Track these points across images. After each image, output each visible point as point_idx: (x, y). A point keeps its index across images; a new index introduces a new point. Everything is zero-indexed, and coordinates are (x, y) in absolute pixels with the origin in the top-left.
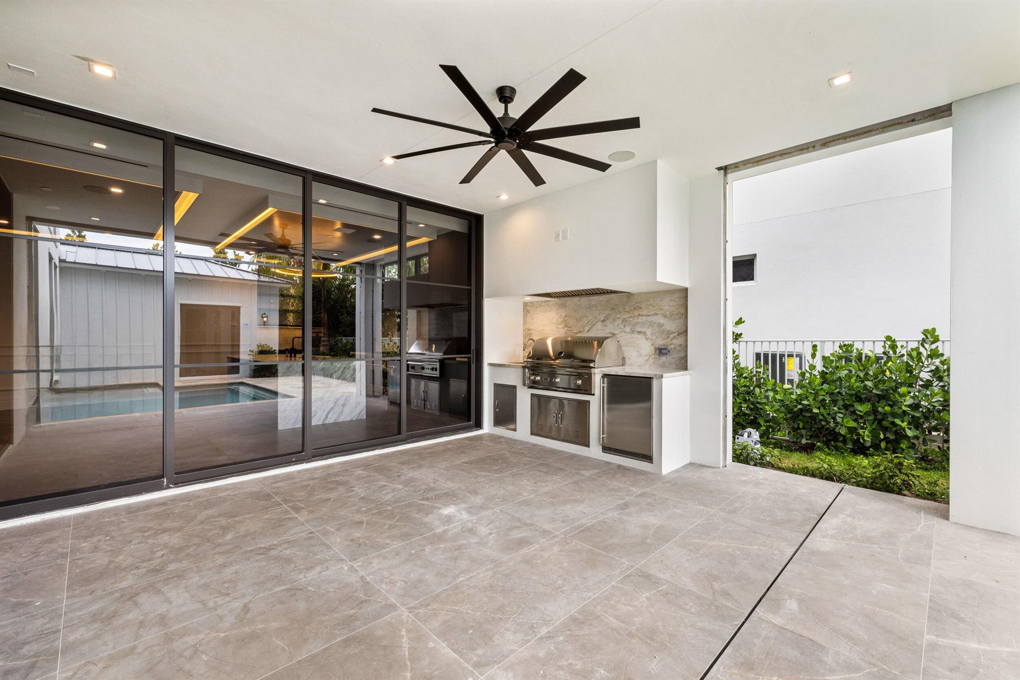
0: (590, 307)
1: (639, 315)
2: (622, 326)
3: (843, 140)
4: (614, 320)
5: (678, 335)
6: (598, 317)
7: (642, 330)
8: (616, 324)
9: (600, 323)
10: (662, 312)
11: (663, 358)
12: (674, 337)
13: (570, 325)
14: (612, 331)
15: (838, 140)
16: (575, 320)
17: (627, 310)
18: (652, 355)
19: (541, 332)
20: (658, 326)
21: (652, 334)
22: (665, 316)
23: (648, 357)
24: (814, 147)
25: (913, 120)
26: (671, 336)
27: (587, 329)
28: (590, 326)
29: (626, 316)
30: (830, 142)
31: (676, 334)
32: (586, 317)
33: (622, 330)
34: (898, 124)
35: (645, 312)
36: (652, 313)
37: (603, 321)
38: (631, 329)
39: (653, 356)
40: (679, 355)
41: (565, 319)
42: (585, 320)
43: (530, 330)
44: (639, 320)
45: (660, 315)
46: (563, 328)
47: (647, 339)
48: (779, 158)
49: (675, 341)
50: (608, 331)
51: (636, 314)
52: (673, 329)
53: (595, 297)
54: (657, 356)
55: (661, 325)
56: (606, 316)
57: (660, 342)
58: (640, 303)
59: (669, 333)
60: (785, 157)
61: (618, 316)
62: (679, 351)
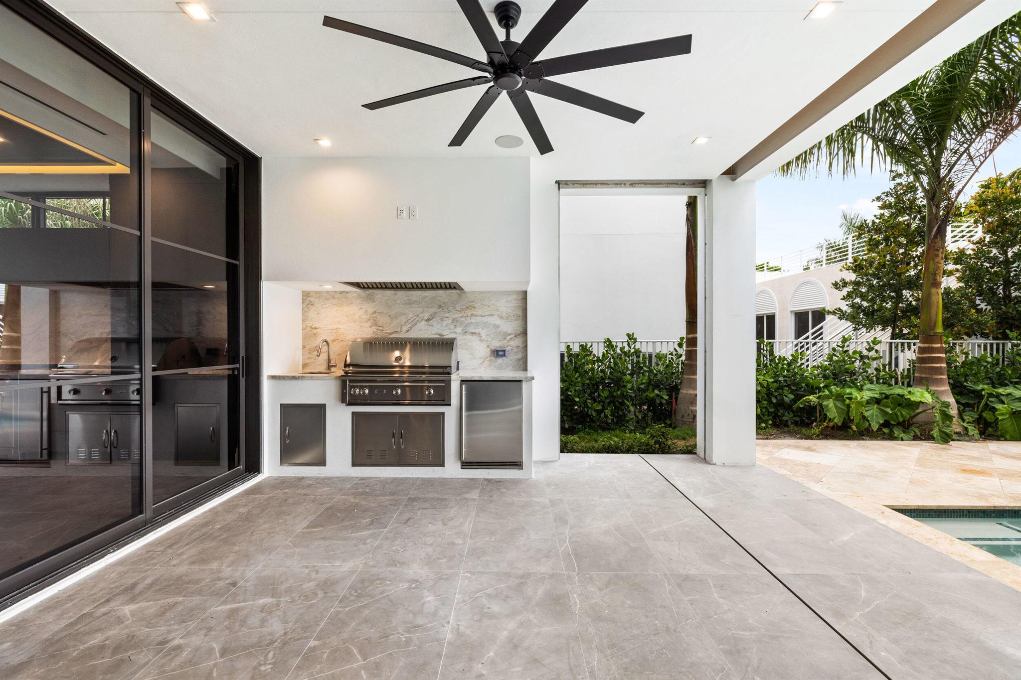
0: (409, 303)
1: (472, 315)
2: (452, 327)
3: (643, 185)
4: (442, 319)
5: (515, 336)
6: (421, 315)
7: (477, 331)
8: (444, 324)
9: (423, 323)
10: (498, 313)
11: (500, 360)
12: (511, 339)
13: (380, 324)
14: (439, 332)
15: (641, 184)
16: (389, 318)
17: (459, 309)
18: (487, 357)
19: (335, 331)
20: (494, 327)
21: (487, 335)
22: (501, 317)
23: (483, 360)
24: (625, 184)
25: (684, 184)
26: (508, 338)
27: (405, 329)
28: (409, 326)
29: (457, 315)
30: (635, 184)
31: (513, 336)
32: (404, 314)
33: (452, 331)
34: (676, 184)
35: (479, 312)
36: (486, 314)
37: (428, 320)
38: (462, 330)
39: (489, 359)
40: (518, 357)
41: (374, 315)
42: (403, 319)
43: (315, 328)
44: (473, 321)
45: (496, 316)
46: (371, 327)
47: (481, 340)
48: (600, 185)
49: (512, 343)
50: (434, 332)
51: (469, 314)
52: (509, 331)
53: (417, 292)
54: (493, 358)
55: (497, 327)
56: (431, 315)
57: (496, 344)
58: (473, 302)
59: (506, 334)
60: (605, 186)
61: (447, 315)
62: (516, 353)
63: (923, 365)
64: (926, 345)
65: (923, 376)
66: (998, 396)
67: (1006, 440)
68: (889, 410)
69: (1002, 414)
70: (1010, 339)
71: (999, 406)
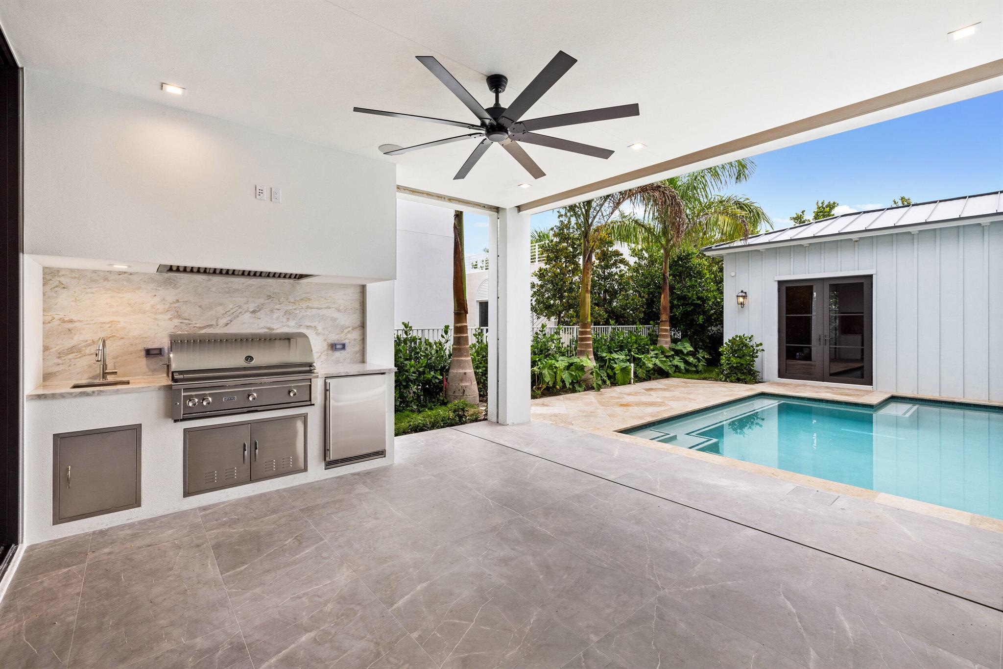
0: (230, 292)
1: (308, 307)
2: (285, 320)
4: (272, 311)
5: (353, 329)
6: (245, 307)
7: (313, 324)
8: (274, 317)
9: (248, 315)
10: (336, 306)
11: (338, 354)
12: (349, 332)
13: (186, 315)
14: (268, 325)
15: (456, 200)
16: (198, 308)
17: (292, 300)
18: (324, 352)
19: (109, 325)
20: (331, 320)
21: (324, 328)
22: (339, 310)
23: (320, 354)
24: (444, 198)
25: (484, 207)
26: (346, 331)
27: (222, 322)
28: (229, 318)
29: (290, 307)
30: (452, 200)
31: (350, 329)
32: (221, 304)
33: (284, 324)
34: (479, 205)
35: (315, 304)
36: (324, 306)
37: (254, 312)
38: (296, 323)
39: (325, 353)
40: (355, 350)
41: (176, 305)
42: (220, 310)
43: (71, 321)
44: (308, 313)
45: (333, 309)
46: (170, 319)
47: (318, 334)
48: (425, 195)
49: (349, 336)
50: (262, 325)
51: (304, 306)
52: (347, 324)
53: (239, 279)
54: (330, 352)
55: (334, 320)
56: (258, 306)
57: (334, 338)
58: (308, 293)
59: (343, 328)
60: (430, 197)
61: (278, 307)
62: (354, 346)
63: (582, 343)
64: (584, 330)
65: (582, 349)
66: (614, 359)
67: (619, 385)
68: (573, 373)
69: (617, 370)
70: (610, 325)
71: (615, 366)
